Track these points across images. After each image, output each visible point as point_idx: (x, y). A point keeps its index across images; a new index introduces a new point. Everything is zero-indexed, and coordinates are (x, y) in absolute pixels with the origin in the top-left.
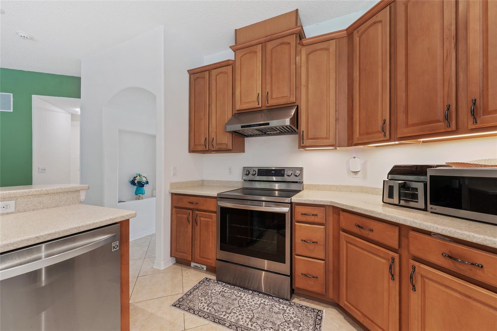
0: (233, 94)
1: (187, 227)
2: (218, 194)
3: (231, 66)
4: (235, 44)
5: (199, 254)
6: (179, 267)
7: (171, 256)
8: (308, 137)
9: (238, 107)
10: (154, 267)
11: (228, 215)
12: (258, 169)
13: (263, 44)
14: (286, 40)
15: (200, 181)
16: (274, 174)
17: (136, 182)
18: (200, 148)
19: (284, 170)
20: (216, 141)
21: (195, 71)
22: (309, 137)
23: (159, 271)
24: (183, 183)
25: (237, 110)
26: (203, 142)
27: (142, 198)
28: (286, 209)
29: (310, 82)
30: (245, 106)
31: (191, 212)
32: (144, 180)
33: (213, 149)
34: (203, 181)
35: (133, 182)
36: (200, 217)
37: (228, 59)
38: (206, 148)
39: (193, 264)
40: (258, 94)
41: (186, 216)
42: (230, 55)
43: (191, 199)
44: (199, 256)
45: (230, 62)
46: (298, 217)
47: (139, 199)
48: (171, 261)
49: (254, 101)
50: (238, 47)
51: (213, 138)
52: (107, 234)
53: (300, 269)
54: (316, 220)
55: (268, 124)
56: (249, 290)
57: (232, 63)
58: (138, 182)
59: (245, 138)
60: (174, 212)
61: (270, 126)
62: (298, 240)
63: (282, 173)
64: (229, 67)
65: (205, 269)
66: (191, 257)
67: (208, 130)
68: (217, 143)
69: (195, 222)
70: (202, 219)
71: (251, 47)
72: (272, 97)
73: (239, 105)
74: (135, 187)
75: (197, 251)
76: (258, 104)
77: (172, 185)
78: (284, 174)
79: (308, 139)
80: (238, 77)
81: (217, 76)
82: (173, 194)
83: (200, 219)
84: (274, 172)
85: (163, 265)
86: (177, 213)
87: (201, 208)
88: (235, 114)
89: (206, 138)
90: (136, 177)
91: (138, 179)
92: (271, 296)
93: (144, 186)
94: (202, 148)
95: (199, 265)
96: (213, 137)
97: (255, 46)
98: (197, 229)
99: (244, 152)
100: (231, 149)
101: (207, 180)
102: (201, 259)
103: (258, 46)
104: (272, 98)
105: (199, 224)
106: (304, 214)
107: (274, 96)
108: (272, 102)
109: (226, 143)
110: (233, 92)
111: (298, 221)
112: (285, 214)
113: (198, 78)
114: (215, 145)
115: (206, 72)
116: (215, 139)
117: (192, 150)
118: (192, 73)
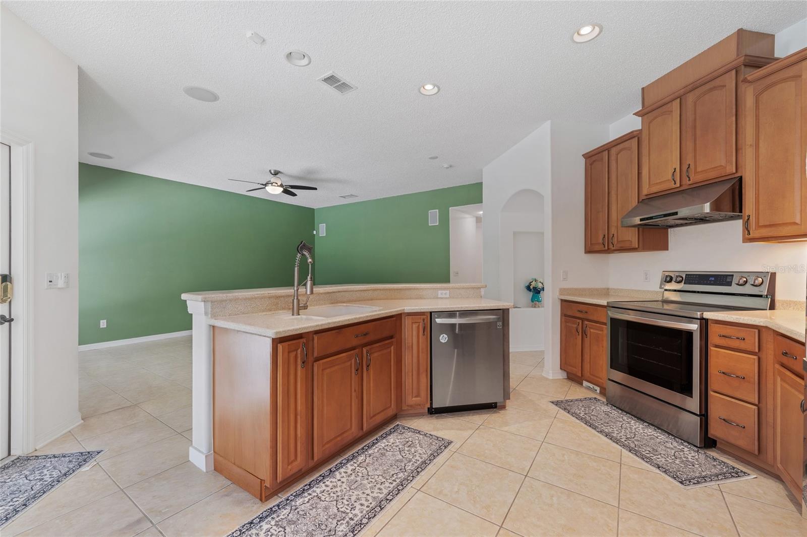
0: (639, 174)
1: (576, 338)
2: (608, 303)
3: (637, 138)
4: (642, 108)
5: (589, 370)
6: (570, 383)
7: (561, 368)
8: (758, 223)
9: (645, 191)
10: (543, 374)
11: (620, 328)
12: (686, 275)
13: (681, 98)
14: (717, 82)
15: (604, 289)
16: (712, 282)
17: (531, 287)
18: (597, 248)
19: (733, 275)
20: (617, 238)
21: (591, 154)
22: (760, 224)
23: (547, 379)
24: (576, 289)
25: (646, 195)
26: (601, 241)
27: (539, 307)
28: (694, 327)
29: (762, 138)
30: (655, 189)
31: (580, 321)
32: (540, 286)
33: (613, 248)
34: (608, 289)
35: (528, 288)
36: (590, 328)
37: (631, 131)
38: (604, 247)
39: (585, 383)
40: (675, 169)
41: (575, 326)
42: (636, 124)
43: (581, 307)
44: (589, 373)
45: (635, 133)
46: (713, 339)
47: (535, 307)
48: (561, 375)
49: (669, 180)
50: (646, 111)
51: (613, 235)
52: (494, 315)
53: (717, 410)
54: (742, 345)
55: (676, 213)
56: (645, 421)
57: (638, 134)
58: (533, 287)
59: (669, 230)
60: (563, 320)
61: (680, 215)
62: (713, 371)
63: (728, 280)
64: (634, 139)
65: (598, 391)
66: (580, 372)
67: (607, 224)
68: (619, 240)
69: (584, 333)
70: (592, 330)
71: (664, 107)
72: (696, 170)
73: (648, 187)
74: (531, 294)
75: (587, 366)
76: (675, 183)
77: (562, 291)
78: (732, 282)
79: (759, 227)
80: (645, 151)
81: (617, 155)
82: (563, 301)
83: (590, 332)
84: (713, 279)
85: (551, 375)
86: (566, 322)
87: (591, 318)
88: (643, 200)
89: (604, 235)
90: (532, 282)
91: (533, 284)
92: (673, 435)
93: (539, 293)
94: (601, 247)
95: (591, 386)
96: (613, 233)
97: (671, 103)
98: (587, 341)
99: (668, 250)
100: (637, 247)
101: (614, 289)
102: (591, 376)
103: (674, 102)
104: (696, 172)
105: (588, 335)
106: (723, 336)
107: (699, 169)
108: (695, 178)
109: (630, 239)
110: (640, 172)
111: (716, 345)
112: (692, 333)
113: (594, 161)
114: (616, 243)
115: (604, 152)
116: (615, 235)
117: (589, 251)
118: (589, 157)
